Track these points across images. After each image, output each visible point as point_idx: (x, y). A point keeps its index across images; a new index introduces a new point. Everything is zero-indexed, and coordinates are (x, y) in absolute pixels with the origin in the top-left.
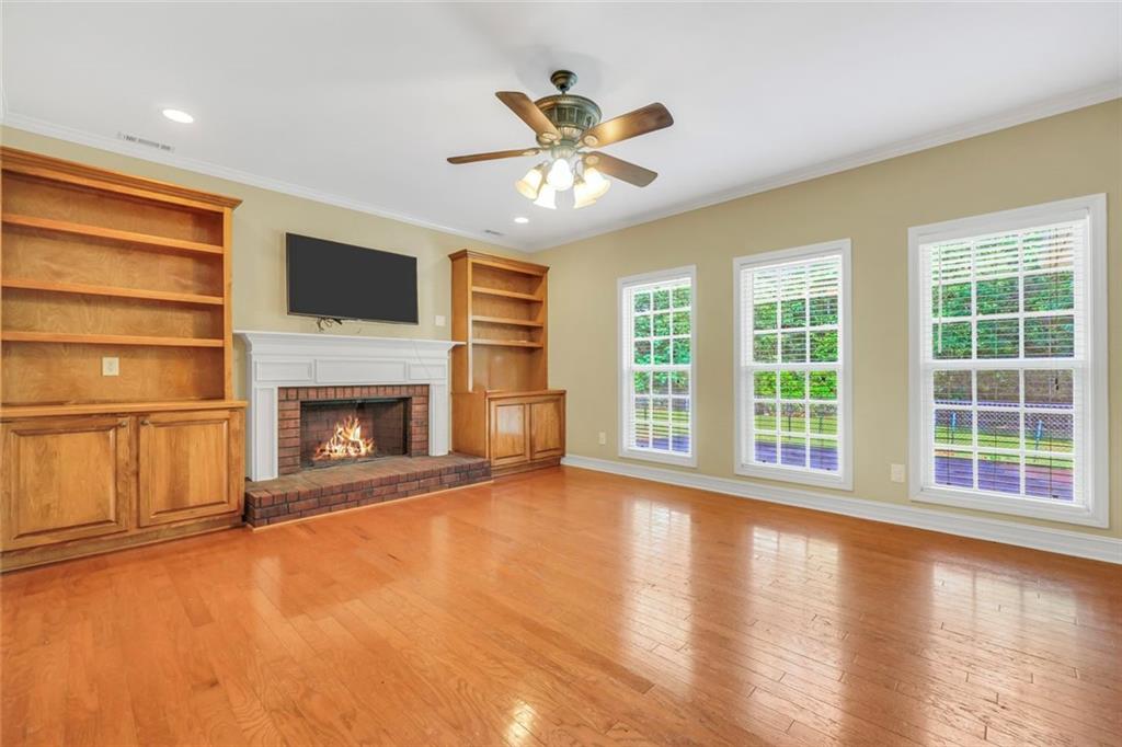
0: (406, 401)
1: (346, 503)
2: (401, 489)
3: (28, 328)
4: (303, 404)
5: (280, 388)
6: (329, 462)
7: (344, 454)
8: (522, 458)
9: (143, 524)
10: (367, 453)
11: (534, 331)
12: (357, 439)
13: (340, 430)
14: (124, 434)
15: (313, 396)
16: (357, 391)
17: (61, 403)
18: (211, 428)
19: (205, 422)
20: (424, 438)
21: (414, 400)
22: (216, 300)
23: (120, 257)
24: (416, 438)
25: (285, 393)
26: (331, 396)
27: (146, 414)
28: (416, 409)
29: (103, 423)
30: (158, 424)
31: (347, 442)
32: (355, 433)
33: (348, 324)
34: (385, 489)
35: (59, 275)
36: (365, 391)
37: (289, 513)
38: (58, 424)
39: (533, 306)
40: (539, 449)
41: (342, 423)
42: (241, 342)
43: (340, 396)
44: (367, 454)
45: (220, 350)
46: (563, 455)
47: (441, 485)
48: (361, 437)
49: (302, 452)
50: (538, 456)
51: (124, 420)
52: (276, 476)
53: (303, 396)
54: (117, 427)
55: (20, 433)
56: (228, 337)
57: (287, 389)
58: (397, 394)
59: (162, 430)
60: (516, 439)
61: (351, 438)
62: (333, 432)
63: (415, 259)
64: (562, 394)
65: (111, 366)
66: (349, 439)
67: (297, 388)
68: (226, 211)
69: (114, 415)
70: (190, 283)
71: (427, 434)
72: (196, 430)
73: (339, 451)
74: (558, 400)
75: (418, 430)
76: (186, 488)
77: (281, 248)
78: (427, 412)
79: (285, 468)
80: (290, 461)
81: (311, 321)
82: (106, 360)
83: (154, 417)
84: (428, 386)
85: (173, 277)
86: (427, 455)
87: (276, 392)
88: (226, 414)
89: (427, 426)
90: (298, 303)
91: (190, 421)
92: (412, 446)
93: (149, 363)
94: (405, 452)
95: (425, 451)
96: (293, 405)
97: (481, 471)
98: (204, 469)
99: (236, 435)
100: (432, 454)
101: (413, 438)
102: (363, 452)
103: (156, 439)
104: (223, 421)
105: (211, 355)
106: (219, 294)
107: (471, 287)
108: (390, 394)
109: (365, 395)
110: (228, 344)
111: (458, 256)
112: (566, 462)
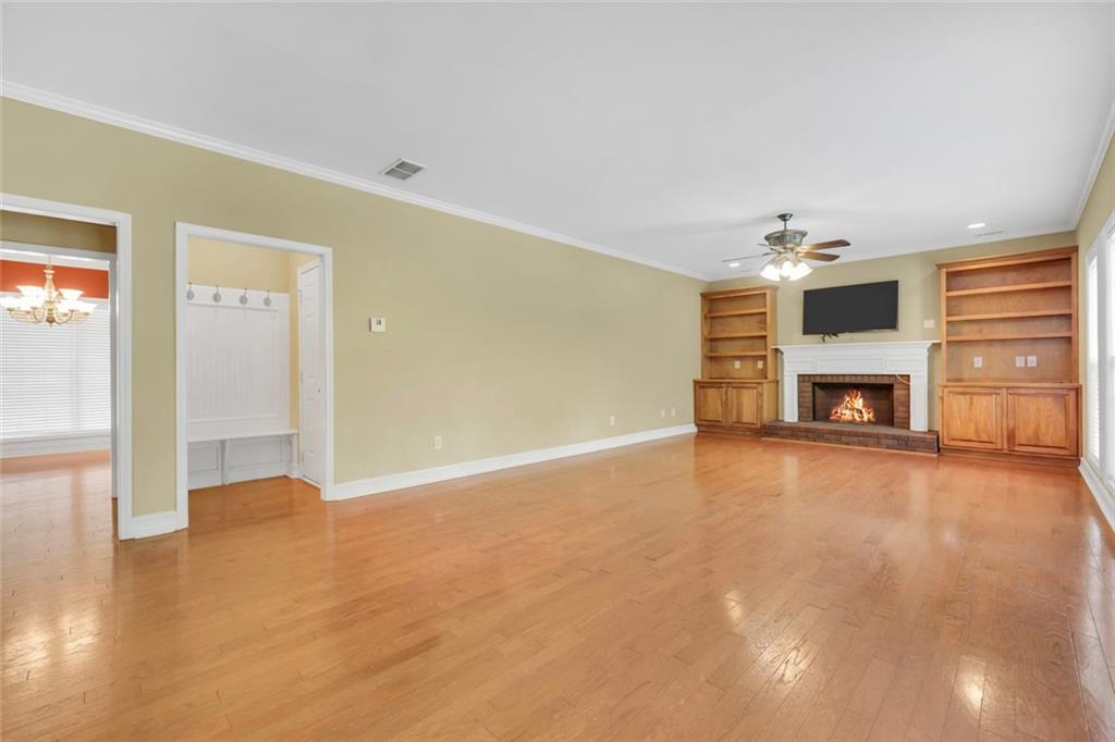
0: (890, 386)
1: (807, 438)
2: (844, 439)
3: (716, 352)
4: (813, 384)
5: (799, 375)
6: (838, 421)
7: (850, 418)
8: (992, 446)
9: (730, 425)
10: (869, 419)
12: (860, 407)
13: (848, 399)
14: (724, 389)
15: (818, 380)
17: (722, 378)
18: (750, 390)
19: (748, 388)
20: (905, 415)
21: (896, 386)
22: (763, 333)
23: (740, 321)
24: (899, 414)
25: (802, 378)
26: (830, 380)
27: (731, 383)
28: (898, 393)
29: (718, 385)
30: (734, 387)
31: (852, 409)
32: (859, 403)
33: (841, 336)
34: (833, 437)
35: (724, 331)
37: (776, 435)
38: (708, 385)
39: (1068, 291)
40: (1025, 442)
41: (849, 395)
42: (777, 352)
45: (767, 356)
46: (1077, 457)
48: (864, 406)
49: (817, 411)
50: (1021, 449)
51: (724, 385)
52: (795, 420)
53: (812, 379)
54: (721, 387)
55: (701, 387)
56: (769, 350)
57: (803, 375)
58: (886, 381)
59: (735, 391)
60: (981, 426)
61: (856, 406)
62: (843, 400)
63: (897, 282)
64: (1077, 388)
65: (737, 364)
66: (854, 408)
67: (809, 375)
68: (768, 291)
69: (721, 383)
70: (761, 326)
71: (909, 412)
72: (744, 390)
73: (847, 415)
74: (1066, 395)
75: (901, 409)
76: (742, 415)
77: (801, 297)
78: (909, 395)
79: (801, 418)
80: (806, 415)
81: (818, 338)
82: (736, 362)
83: (733, 385)
84: (909, 376)
85: (755, 325)
86: (909, 428)
87: (796, 378)
89: (909, 407)
90: (809, 329)
91: (744, 387)
92: (895, 420)
93: (749, 363)
94: (890, 422)
95: (906, 424)
96: (806, 384)
97: (935, 447)
98: (748, 408)
99: (760, 395)
100: (912, 429)
101: (896, 414)
102: (865, 419)
103: (733, 393)
104: (755, 388)
105: (764, 358)
106: (765, 329)
107: (944, 295)
108: (873, 381)
109: (853, 380)
110: (769, 353)
111: (940, 268)
112: (1080, 467)
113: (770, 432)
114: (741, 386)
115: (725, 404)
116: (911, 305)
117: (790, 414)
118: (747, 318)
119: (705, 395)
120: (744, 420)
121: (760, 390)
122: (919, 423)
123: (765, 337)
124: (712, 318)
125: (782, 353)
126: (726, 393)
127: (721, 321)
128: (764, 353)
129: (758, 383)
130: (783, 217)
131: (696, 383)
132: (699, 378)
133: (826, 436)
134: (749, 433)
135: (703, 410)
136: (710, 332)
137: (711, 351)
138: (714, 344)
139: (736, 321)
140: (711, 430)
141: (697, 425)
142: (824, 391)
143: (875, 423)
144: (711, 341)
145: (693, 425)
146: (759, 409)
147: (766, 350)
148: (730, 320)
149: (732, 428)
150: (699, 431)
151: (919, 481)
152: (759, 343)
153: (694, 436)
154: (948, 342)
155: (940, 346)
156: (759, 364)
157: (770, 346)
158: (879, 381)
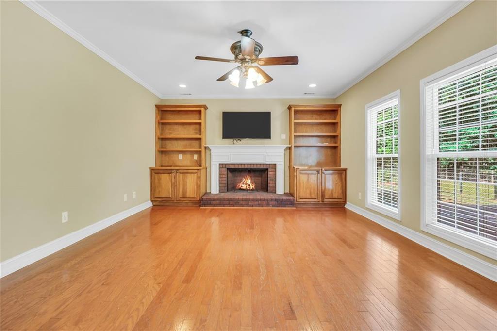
0: (267, 169)
1: (229, 205)
3: (166, 148)
4: (227, 169)
5: (219, 164)
8: (316, 200)
9: (177, 200)
10: (253, 188)
11: (335, 138)
13: (244, 180)
14: (173, 174)
15: (230, 167)
16: (246, 165)
17: (171, 166)
18: (192, 175)
19: (192, 173)
20: (274, 186)
21: (269, 169)
22: (199, 137)
23: (182, 127)
25: (221, 166)
26: (237, 167)
27: (178, 170)
28: (270, 173)
29: (169, 172)
30: (180, 173)
31: (246, 184)
32: (249, 181)
33: (243, 141)
35: (171, 133)
36: (249, 165)
37: (210, 205)
38: (161, 171)
39: (335, 125)
40: (327, 197)
41: (244, 178)
42: (208, 149)
43: (240, 167)
44: (253, 190)
45: (201, 151)
46: (345, 202)
47: (268, 205)
48: (251, 182)
49: (229, 186)
50: (326, 200)
51: (173, 171)
52: (218, 193)
53: (227, 167)
54: (172, 173)
55: (156, 173)
56: (203, 147)
57: (222, 164)
58: (265, 167)
59: (181, 175)
60: (312, 191)
61: (248, 183)
62: (241, 180)
63: (270, 112)
64: (345, 170)
65: (180, 157)
67: (226, 164)
68: (203, 109)
69: (172, 170)
70: (198, 132)
71: (276, 184)
72: (189, 175)
73: (244, 187)
74: (341, 173)
75: (271, 182)
76: (186, 192)
77: (221, 116)
78: (276, 174)
79: (221, 191)
80: (223, 188)
81: (231, 140)
82: (180, 155)
83: (179, 171)
84: (276, 164)
85: (194, 131)
86: (275, 193)
87: (218, 165)
88: (196, 171)
89: (276, 181)
90: (226, 136)
91: (188, 173)
92: (269, 188)
93: (188, 156)
94: (266, 190)
95: (274, 191)
96: (224, 169)
97: (289, 202)
98: (190, 186)
99: (199, 178)
100: (277, 193)
101: (269, 185)
102: (251, 188)
103: (180, 177)
104: (195, 173)
105: (199, 153)
106: (201, 135)
107: (293, 121)
108: (258, 167)
109: (249, 167)
110: (203, 149)
111: (290, 108)
112: (347, 206)
113: (204, 202)
114: (185, 172)
115: (174, 185)
116: (278, 125)
117: (214, 189)
118: (187, 127)
119: (159, 179)
120: (188, 195)
121: (199, 174)
122: (281, 188)
123: (200, 139)
124: (163, 124)
125: (210, 150)
126: (175, 177)
127: (168, 127)
128: (199, 149)
129: (198, 170)
131: (152, 170)
132: (154, 166)
133: (241, 202)
134: (190, 204)
135: (157, 191)
136: (162, 134)
137: (162, 147)
138: (164, 142)
139: (179, 128)
140: (163, 204)
141: (152, 201)
142: (233, 172)
143: (256, 190)
144: (162, 140)
145: (150, 201)
146: (198, 187)
147: (200, 147)
148: (176, 127)
149: (179, 201)
150: (154, 206)
152: (196, 143)
153: (150, 209)
154: (295, 146)
155: (290, 148)
156: (196, 157)
157: (203, 145)
158: (262, 167)
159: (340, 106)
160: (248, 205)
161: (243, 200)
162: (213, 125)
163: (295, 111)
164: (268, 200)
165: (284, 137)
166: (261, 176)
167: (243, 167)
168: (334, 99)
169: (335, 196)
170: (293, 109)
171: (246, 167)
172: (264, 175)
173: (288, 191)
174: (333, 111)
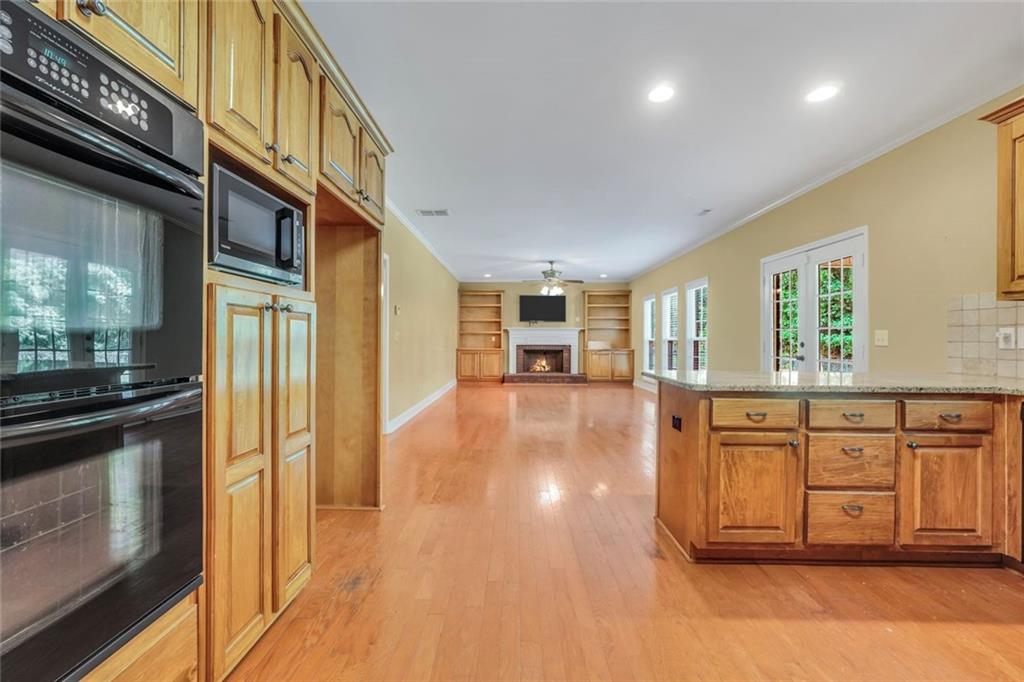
0: (562, 351)
2: (548, 380)
3: (467, 330)
4: (525, 350)
5: (518, 345)
6: (534, 371)
7: (540, 370)
8: (606, 378)
9: (481, 378)
11: (627, 321)
13: (538, 361)
15: (527, 348)
19: (496, 354)
20: (568, 365)
21: (564, 351)
22: (499, 320)
23: (481, 310)
24: (565, 366)
26: (533, 348)
28: (565, 355)
30: (485, 354)
31: (541, 365)
32: (544, 363)
33: (539, 323)
35: (470, 317)
37: (512, 381)
38: (465, 352)
39: (626, 309)
40: (616, 375)
41: (539, 358)
42: (506, 331)
43: (536, 349)
44: (548, 371)
45: (500, 334)
46: (633, 380)
47: (564, 382)
48: (546, 364)
49: (525, 367)
50: (615, 378)
52: (515, 372)
53: (525, 348)
54: (476, 354)
55: (460, 354)
56: (502, 330)
57: (520, 346)
58: (560, 349)
60: (603, 370)
62: (536, 361)
63: (565, 297)
64: (633, 351)
66: (542, 365)
67: (523, 346)
68: (502, 293)
69: (477, 351)
70: (497, 315)
71: (570, 364)
72: (493, 356)
73: (538, 369)
74: (630, 354)
75: (566, 363)
76: (490, 371)
77: (518, 300)
78: (570, 355)
79: (518, 371)
80: (521, 368)
81: (527, 323)
84: (570, 346)
85: (493, 315)
87: (516, 346)
88: (498, 352)
89: (570, 361)
90: (523, 318)
91: (491, 353)
92: (563, 368)
93: (486, 338)
94: (562, 371)
95: (569, 372)
96: (521, 351)
97: (582, 380)
98: (493, 367)
99: (501, 358)
100: (572, 373)
102: (546, 370)
103: (484, 357)
105: (498, 335)
106: (500, 318)
107: (587, 306)
108: (554, 348)
109: (545, 348)
110: (502, 332)
111: (584, 292)
112: (634, 384)
113: (503, 380)
115: (479, 365)
116: (571, 309)
117: (513, 370)
119: (464, 359)
120: (491, 374)
121: (501, 355)
122: (575, 371)
123: (499, 322)
124: (464, 307)
125: (509, 333)
126: (480, 357)
127: (469, 310)
128: (498, 332)
130: (551, 262)
131: (456, 350)
132: (457, 347)
135: (462, 369)
136: (462, 317)
137: (463, 330)
138: (464, 325)
139: (478, 311)
140: (466, 381)
141: (458, 380)
142: (530, 353)
143: (552, 371)
144: (463, 323)
145: (455, 381)
146: (500, 367)
147: (500, 330)
148: (475, 310)
149: (483, 379)
150: (459, 384)
151: (575, 396)
152: (496, 326)
153: (456, 387)
154: (588, 329)
155: (584, 331)
156: (494, 339)
157: (503, 328)
158: (557, 348)
159: (630, 291)
160: (545, 382)
161: (541, 377)
162: (511, 309)
163: (589, 298)
164: (563, 377)
165: (578, 319)
166: (556, 358)
167: (538, 348)
168: (628, 284)
169: (624, 374)
170: (587, 294)
171: (542, 348)
172: (559, 356)
173: (581, 372)
174: (626, 296)
